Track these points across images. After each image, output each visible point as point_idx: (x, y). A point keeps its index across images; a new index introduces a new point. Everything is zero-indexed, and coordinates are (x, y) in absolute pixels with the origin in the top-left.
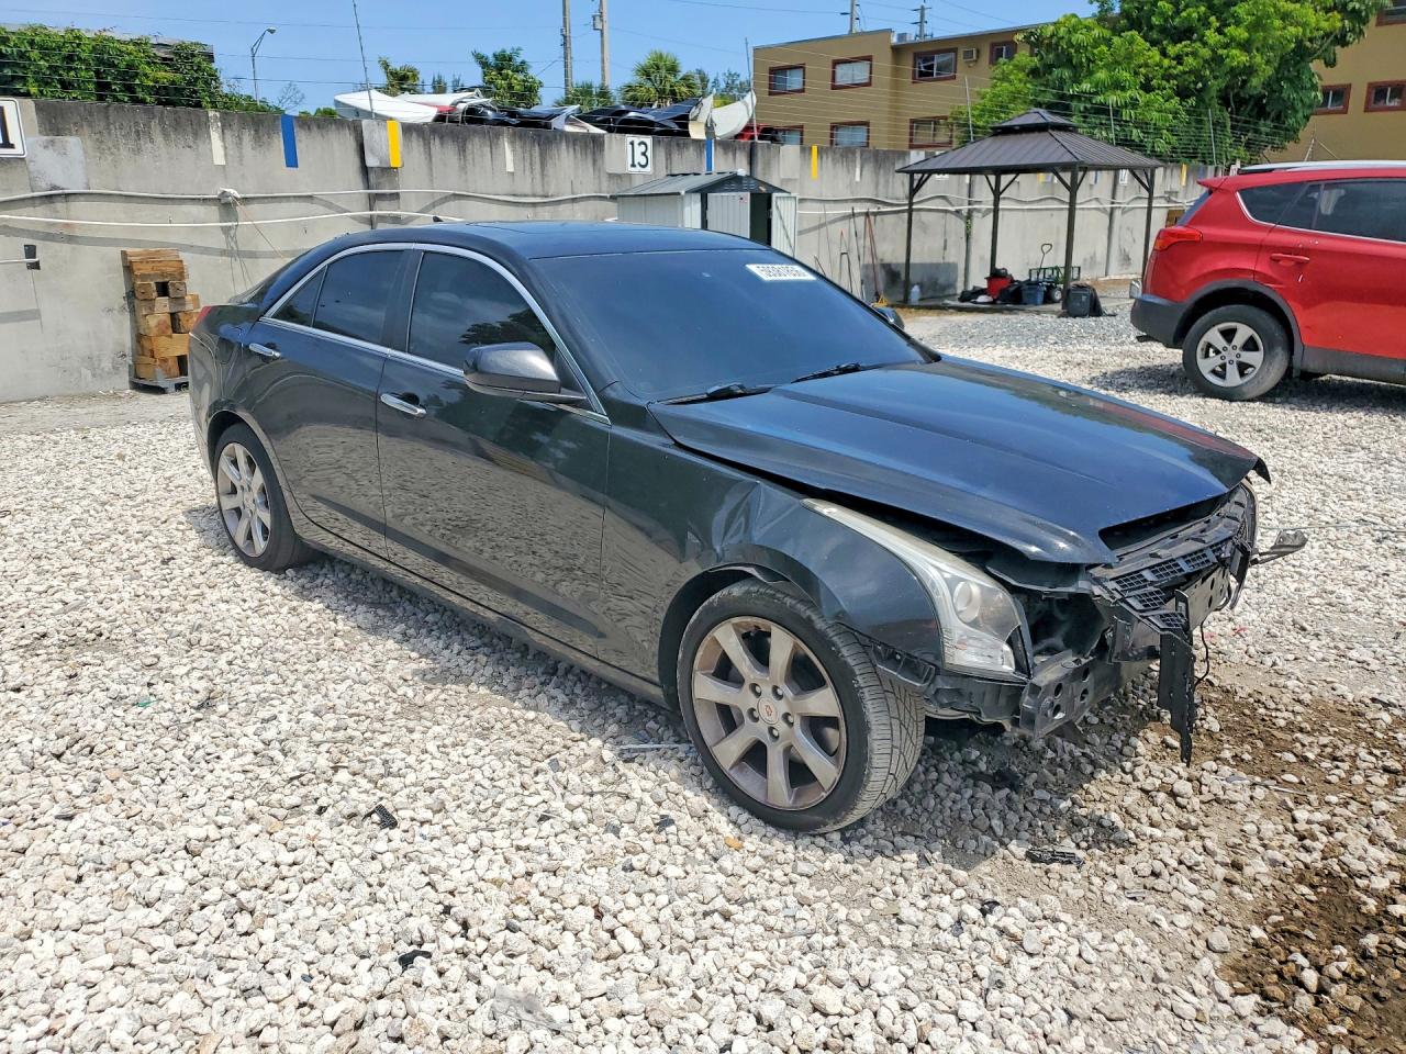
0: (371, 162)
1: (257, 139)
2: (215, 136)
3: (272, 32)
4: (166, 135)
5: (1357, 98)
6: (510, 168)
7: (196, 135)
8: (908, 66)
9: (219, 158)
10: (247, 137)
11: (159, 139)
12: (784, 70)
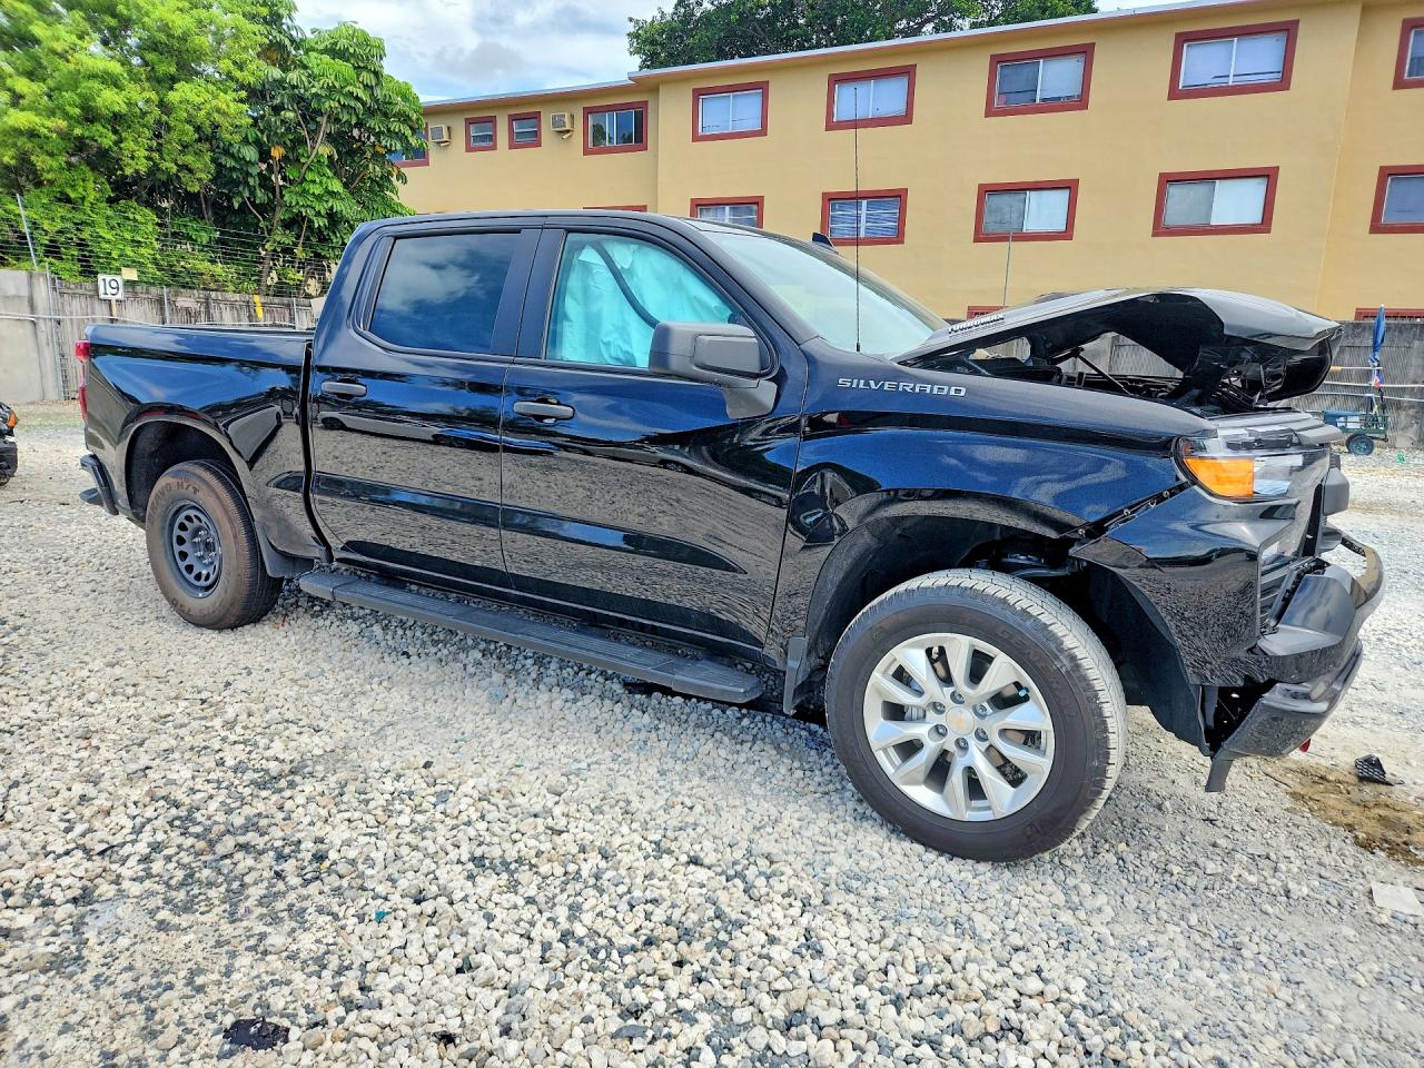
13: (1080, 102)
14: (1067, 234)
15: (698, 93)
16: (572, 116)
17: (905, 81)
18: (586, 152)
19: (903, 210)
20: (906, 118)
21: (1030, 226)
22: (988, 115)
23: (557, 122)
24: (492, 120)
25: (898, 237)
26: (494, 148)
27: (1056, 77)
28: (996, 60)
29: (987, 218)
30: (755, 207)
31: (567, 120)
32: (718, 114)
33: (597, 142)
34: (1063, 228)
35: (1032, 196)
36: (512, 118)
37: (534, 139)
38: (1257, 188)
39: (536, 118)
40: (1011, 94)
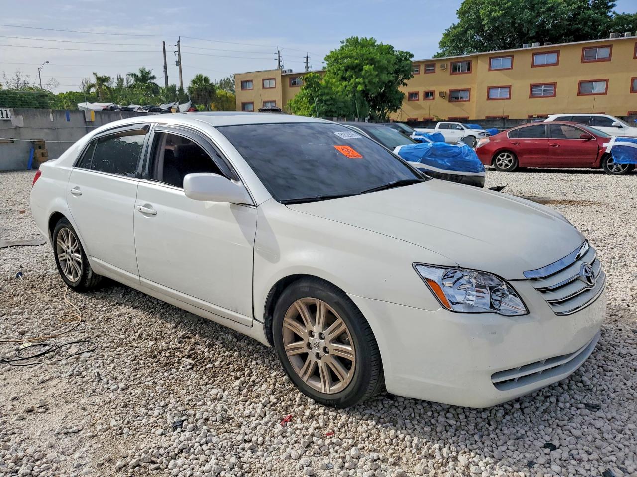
0: (87, 120)
1: (60, 115)
2: (51, 115)
3: (47, 62)
4: (40, 115)
5: (421, 96)
7: (46, 115)
8: (288, 81)
9: (52, 120)
10: (58, 116)
11: (39, 115)
12: (246, 82)
13: (609, 59)
14: (606, 93)
15: (490, 58)
16: (447, 65)
17: (556, 54)
18: (451, 74)
19: (556, 88)
20: (556, 64)
21: (595, 91)
22: (582, 62)
23: (443, 66)
24: (419, 66)
25: (555, 96)
26: (419, 74)
27: (602, 53)
28: (584, 49)
29: (581, 89)
30: (508, 88)
32: (497, 63)
33: (454, 71)
34: (604, 92)
35: (595, 84)
36: (425, 65)
37: (433, 71)
39: (434, 65)
40: (588, 57)
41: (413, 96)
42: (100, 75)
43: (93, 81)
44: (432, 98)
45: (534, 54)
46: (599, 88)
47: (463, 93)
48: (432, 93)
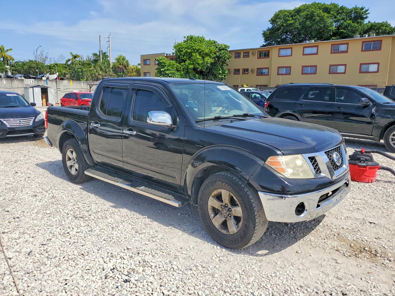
3: (40, 46)
5: (241, 71)
6: (5, 83)
13: (347, 52)
14: (345, 73)
15: (280, 49)
16: (256, 52)
17: (317, 47)
18: (258, 58)
19: (316, 69)
20: (317, 54)
21: (338, 71)
22: (331, 53)
23: (253, 53)
24: (240, 53)
25: (315, 73)
26: (240, 58)
27: (343, 48)
28: (332, 45)
29: (331, 70)
30: (289, 68)
31: (255, 53)
32: (283, 52)
33: (260, 57)
35: (339, 67)
36: (244, 53)
37: (248, 56)
38: (376, 66)
39: (248, 52)
40: (335, 50)
41: (237, 71)
42: (74, 54)
43: (71, 57)
44: (247, 72)
45: (304, 47)
46: (341, 69)
47: (264, 70)
48: (247, 70)
